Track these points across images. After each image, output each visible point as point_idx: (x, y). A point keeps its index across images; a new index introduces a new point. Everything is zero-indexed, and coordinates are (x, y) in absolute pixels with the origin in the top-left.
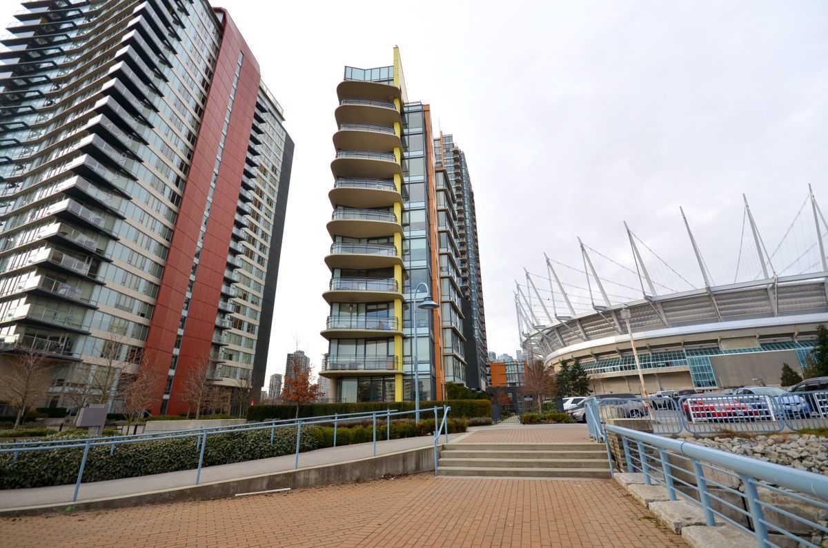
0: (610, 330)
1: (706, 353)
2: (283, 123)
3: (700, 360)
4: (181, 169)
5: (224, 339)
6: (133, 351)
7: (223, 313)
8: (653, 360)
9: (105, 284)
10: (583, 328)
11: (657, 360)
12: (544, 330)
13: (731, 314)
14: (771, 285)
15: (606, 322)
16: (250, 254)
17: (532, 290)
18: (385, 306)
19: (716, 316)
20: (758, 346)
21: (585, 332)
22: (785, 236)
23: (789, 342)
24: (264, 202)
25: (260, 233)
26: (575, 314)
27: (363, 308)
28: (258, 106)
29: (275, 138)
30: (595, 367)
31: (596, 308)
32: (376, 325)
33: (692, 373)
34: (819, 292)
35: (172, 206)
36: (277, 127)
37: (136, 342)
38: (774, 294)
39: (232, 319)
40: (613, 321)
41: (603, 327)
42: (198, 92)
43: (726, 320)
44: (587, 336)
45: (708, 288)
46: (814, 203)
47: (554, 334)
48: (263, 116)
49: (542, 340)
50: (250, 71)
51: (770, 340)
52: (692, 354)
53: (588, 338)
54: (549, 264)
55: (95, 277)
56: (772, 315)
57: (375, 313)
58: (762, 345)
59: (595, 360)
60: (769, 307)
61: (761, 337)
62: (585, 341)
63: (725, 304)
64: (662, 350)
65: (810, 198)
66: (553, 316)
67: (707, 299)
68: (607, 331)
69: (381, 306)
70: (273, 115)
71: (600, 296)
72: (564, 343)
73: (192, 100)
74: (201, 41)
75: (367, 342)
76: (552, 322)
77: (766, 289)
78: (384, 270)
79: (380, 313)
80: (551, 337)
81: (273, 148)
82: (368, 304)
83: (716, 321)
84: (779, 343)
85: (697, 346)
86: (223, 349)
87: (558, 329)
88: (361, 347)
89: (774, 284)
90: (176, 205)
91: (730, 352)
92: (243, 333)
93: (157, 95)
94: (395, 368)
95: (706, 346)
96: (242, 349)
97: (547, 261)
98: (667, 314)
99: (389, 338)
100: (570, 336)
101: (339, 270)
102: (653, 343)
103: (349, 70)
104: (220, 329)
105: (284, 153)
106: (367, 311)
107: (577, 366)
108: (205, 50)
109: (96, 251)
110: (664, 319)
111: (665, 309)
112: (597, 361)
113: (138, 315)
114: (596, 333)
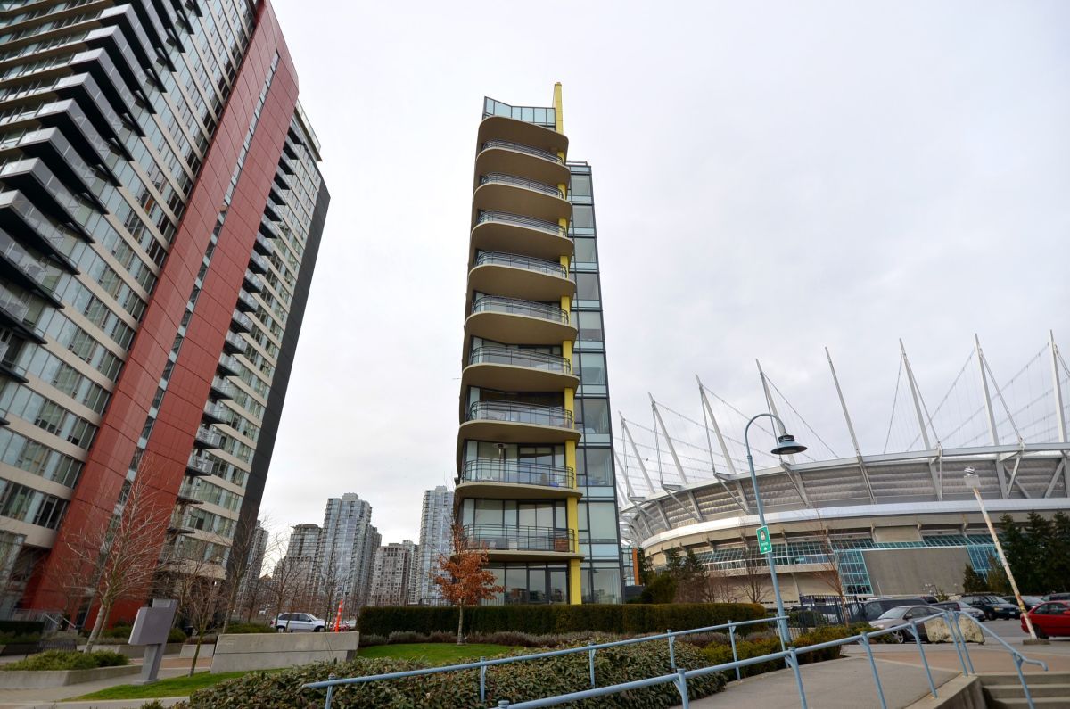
0: (734, 508)
1: (857, 547)
2: (319, 164)
3: (850, 556)
4: (171, 207)
5: (196, 491)
6: (49, 505)
7: (201, 446)
8: (790, 554)
9: (27, 381)
10: (697, 503)
11: (796, 554)
12: (643, 503)
13: (887, 494)
14: (933, 459)
15: (730, 496)
16: (251, 353)
17: (629, 446)
18: (548, 450)
19: (868, 495)
20: (920, 539)
21: (699, 508)
22: (946, 397)
23: (957, 536)
24: (280, 275)
25: (269, 322)
26: (687, 483)
27: (513, 450)
28: (291, 133)
29: (307, 184)
30: (712, 561)
31: (717, 475)
32: (536, 478)
33: (841, 573)
34: (990, 471)
35: (150, 263)
36: (311, 169)
37: (58, 489)
38: (938, 470)
39: (212, 457)
40: (738, 495)
41: (724, 503)
42: (212, 96)
43: (881, 502)
44: (701, 514)
45: (860, 458)
46: (981, 358)
47: (657, 509)
48: (295, 148)
49: (636, 519)
50: (284, 81)
51: (933, 532)
52: (840, 547)
53: (703, 518)
54: (655, 409)
55: (10, 366)
56: (935, 498)
57: (532, 460)
58: (925, 538)
59: (712, 550)
60: (932, 488)
61: (924, 527)
62: (699, 521)
63: (878, 480)
64: (801, 539)
65: (976, 352)
66: (657, 485)
67: (857, 471)
68: (730, 509)
69: (540, 451)
70: (307, 150)
71: (723, 461)
72: (669, 523)
73: (202, 107)
74: (226, 23)
75: (521, 506)
76: (653, 491)
77: (927, 464)
78: (549, 394)
79: (541, 460)
80: (650, 513)
81: (302, 198)
82: (520, 445)
83: (868, 502)
84: (945, 537)
85: (845, 536)
86: (192, 509)
87: (662, 502)
88: (511, 515)
89: (938, 457)
90: (157, 262)
91: (886, 545)
92: (225, 483)
93: (156, 88)
94: (571, 548)
95: (856, 536)
96: (219, 510)
97: (653, 405)
98: (808, 489)
99: (557, 500)
100: (677, 514)
101: (478, 390)
102: (790, 529)
103: (490, 103)
104: (192, 473)
105: (315, 208)
106: (520, 456)
107: (692, 559)
108: (231, 38)
109: (23, 323)
110: (804, 496)
111: (806, 482)
112: (715, 551)
113: (68, 440)
114: (715, 511)
